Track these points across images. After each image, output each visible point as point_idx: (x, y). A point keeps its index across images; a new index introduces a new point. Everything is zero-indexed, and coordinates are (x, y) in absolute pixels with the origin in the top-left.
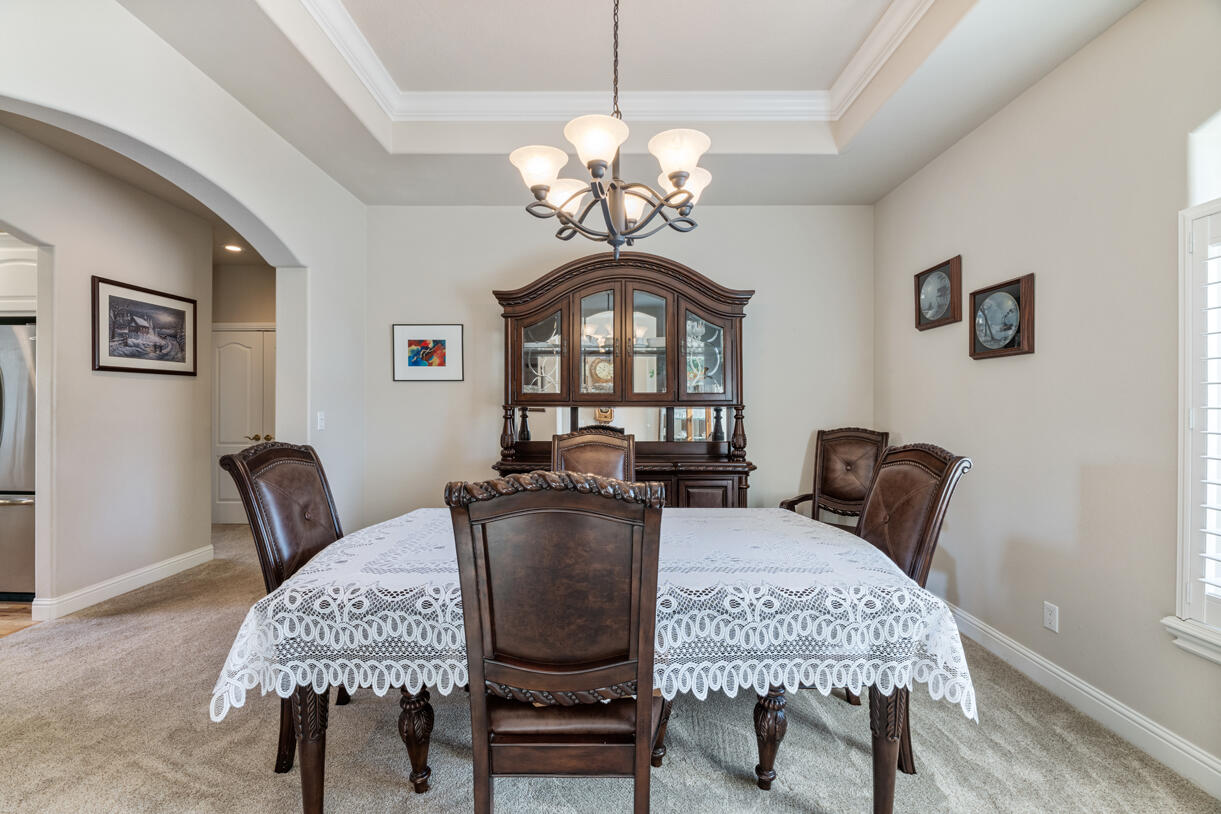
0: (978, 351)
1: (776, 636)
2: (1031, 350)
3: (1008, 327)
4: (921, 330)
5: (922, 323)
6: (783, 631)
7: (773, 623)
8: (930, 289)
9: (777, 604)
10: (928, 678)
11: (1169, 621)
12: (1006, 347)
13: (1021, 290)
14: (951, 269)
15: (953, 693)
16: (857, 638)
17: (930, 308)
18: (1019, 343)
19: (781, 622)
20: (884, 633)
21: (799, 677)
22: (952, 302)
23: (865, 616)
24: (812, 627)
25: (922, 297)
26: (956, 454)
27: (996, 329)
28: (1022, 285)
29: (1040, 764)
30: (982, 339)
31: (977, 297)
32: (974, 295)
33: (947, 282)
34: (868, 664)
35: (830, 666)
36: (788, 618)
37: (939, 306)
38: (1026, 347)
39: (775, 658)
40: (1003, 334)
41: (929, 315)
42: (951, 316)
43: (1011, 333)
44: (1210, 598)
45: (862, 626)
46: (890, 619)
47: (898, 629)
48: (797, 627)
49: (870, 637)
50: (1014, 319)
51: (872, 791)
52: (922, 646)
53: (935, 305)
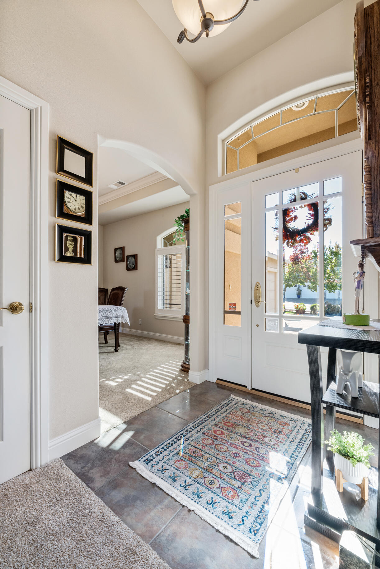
0: (128, 269)
1: (101, 316)
2: (137, 270)
3: (133, 264)
4: (116, 262)
5: (116, 261)
6: (102, 314)
7: (101, 313)
8: (118, 253)
9: (101, 310)
10: (123, 321)
11: (154, 315)
12: (133, 268)
13: (135, 256)
14: (122, 249)
15: (127, 321)
16: (113, 315)
17: (118, 257)
18: (135, 268)
19: (102, 313)
20: (117, 314)
21: (105, 322)
22: (123, 256)
23: (114, 311)
24: (107, 313)
25: (116, 255)
26: (125, 287)
27: (131, 264)
28: (136, 256)
29: (138, 342)
30: (129, 266)
31: (128, 257)
32: (127, 256)
33: (122, 252)
34: (115, 319)
35: (109, 320)
36: (103, 312)
37: (120, 257)
38: (136, 269)
39: (101, 319)
40: (132, 265)
41: (118, 259)
42: (123, 260)
43: (134, 265)
44: (159, 309)
45: (114, 313)
46: (118, 311)
47: (119, 313)
48: (104, 314)
49: (115, 314)
50: (134, 263)
51: (115, 342)
52: (122, 316)
53: (119, 257)
